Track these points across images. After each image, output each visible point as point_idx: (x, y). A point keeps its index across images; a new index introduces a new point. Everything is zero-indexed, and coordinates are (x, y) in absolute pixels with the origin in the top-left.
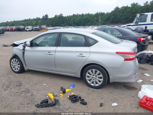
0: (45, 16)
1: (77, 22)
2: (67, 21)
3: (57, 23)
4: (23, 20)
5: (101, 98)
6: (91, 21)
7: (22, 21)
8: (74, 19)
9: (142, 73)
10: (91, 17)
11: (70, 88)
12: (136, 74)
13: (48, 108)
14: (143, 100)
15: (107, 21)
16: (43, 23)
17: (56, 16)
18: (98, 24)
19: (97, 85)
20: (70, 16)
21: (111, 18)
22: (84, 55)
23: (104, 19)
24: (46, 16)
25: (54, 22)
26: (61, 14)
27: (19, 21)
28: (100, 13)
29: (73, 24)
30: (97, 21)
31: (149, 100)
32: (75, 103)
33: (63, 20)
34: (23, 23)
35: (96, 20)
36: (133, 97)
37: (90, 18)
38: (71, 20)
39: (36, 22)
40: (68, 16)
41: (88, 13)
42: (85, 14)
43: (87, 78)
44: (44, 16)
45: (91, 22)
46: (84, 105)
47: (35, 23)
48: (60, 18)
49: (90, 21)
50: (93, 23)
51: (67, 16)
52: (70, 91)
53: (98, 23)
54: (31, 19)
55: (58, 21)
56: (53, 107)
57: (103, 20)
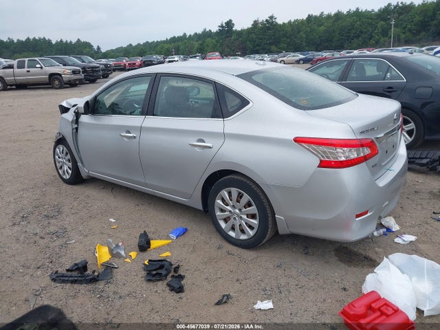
0: (224, 25)
1: (320, 37)
2: (287, 38)
3: (258, 45)
4: (168, 38)
5: (238, 280)
6: (366, 33)
7: (166, 42)
8: (308, 29)
9: (434, 213)
10: (364, 20)
11: (170, 238)
12: (366, 213)
13: (76, 286)
14: (354, 306)
15: (419, 32)
16: (219, 45)
17: (256, 23)
18: (387, 43)
19: (243, 237)
20: (297, 21)
21: (435, 22)
22: (208, 145)
23: (409, 26)
24: (229, 24)
25: (248, 43)
26: (271, 17)
27: (158, 43)
28: (398, 5)
29: (304, 44)
30: (385, 33)
31: (379, 309)
32: (151, 284)
33: (277, 35)
34: (166, 46)
35: (383, 30)
36: (345, 289)
37: (361, 26)
38: (299, 32)
39: (200, 42)
40: (293, 20)
41: (358, 9)
42: (345, 13)
43: (218, 213)
44: (222, 26)
45: (363, 35)
46: (173, 293)
47: (196, 46)
48: (268, 29)
49: (362, 32)
50: (370, 38)
51: (290, 22)
52: (163, 246)
53: (386, 39)
54: (188, 35)
55: (261, 38)
56: (90, 286)
57: (407, 29)
